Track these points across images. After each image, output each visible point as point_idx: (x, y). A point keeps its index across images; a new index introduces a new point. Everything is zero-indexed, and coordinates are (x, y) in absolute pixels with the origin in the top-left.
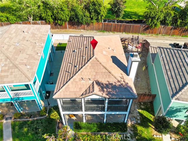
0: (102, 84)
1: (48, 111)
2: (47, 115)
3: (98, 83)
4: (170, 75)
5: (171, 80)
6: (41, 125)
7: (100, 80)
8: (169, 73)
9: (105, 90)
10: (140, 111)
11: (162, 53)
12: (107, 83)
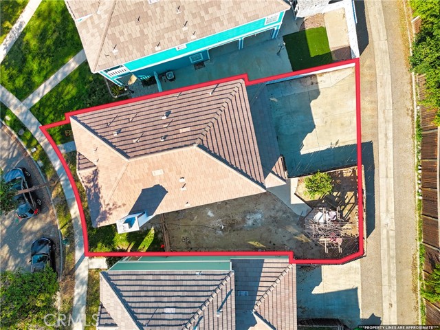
0: (97, 179)
1: (122, 95)
2: (116, 97)
3: (96, 173)
4: (145, 277)
5: (134, 277)
6: (100, 96)
7: (100, 175)
8: (150, 277)
9: (92, 184)
10: (152, 232)
11: (206, 275)
12: (99, 186)
